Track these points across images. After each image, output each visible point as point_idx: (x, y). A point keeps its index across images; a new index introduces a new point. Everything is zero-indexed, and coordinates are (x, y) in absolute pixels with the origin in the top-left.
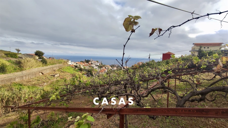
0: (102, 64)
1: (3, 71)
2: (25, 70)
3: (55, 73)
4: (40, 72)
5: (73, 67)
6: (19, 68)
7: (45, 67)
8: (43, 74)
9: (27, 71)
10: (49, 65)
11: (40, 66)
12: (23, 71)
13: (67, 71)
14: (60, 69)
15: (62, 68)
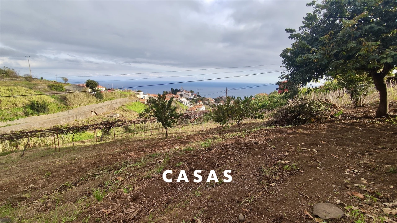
0: (199, 96)
1: (45, 110)
2: (72, 108)
3: (114, 112)
4: (92, 112)
5: (144, 103)
6: (64, 106)
7: (100, 104)
8: (96, 114)
9: (75, 110)
10: (107, 101)
11: (92, 103)
12: (69, 111)
13: (133, 109)
14: (122, 106)
15: (126, 105)
